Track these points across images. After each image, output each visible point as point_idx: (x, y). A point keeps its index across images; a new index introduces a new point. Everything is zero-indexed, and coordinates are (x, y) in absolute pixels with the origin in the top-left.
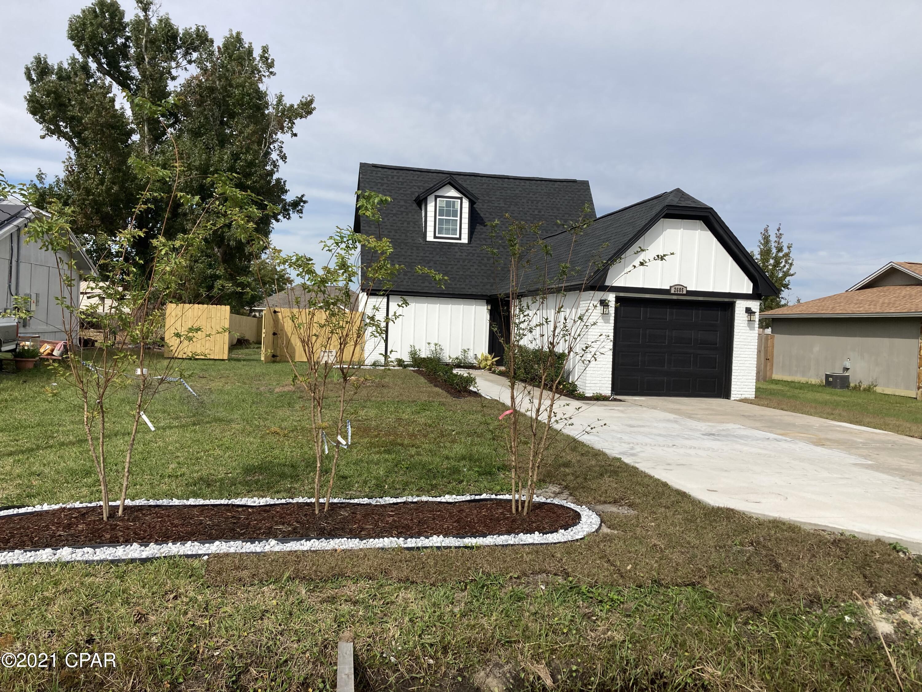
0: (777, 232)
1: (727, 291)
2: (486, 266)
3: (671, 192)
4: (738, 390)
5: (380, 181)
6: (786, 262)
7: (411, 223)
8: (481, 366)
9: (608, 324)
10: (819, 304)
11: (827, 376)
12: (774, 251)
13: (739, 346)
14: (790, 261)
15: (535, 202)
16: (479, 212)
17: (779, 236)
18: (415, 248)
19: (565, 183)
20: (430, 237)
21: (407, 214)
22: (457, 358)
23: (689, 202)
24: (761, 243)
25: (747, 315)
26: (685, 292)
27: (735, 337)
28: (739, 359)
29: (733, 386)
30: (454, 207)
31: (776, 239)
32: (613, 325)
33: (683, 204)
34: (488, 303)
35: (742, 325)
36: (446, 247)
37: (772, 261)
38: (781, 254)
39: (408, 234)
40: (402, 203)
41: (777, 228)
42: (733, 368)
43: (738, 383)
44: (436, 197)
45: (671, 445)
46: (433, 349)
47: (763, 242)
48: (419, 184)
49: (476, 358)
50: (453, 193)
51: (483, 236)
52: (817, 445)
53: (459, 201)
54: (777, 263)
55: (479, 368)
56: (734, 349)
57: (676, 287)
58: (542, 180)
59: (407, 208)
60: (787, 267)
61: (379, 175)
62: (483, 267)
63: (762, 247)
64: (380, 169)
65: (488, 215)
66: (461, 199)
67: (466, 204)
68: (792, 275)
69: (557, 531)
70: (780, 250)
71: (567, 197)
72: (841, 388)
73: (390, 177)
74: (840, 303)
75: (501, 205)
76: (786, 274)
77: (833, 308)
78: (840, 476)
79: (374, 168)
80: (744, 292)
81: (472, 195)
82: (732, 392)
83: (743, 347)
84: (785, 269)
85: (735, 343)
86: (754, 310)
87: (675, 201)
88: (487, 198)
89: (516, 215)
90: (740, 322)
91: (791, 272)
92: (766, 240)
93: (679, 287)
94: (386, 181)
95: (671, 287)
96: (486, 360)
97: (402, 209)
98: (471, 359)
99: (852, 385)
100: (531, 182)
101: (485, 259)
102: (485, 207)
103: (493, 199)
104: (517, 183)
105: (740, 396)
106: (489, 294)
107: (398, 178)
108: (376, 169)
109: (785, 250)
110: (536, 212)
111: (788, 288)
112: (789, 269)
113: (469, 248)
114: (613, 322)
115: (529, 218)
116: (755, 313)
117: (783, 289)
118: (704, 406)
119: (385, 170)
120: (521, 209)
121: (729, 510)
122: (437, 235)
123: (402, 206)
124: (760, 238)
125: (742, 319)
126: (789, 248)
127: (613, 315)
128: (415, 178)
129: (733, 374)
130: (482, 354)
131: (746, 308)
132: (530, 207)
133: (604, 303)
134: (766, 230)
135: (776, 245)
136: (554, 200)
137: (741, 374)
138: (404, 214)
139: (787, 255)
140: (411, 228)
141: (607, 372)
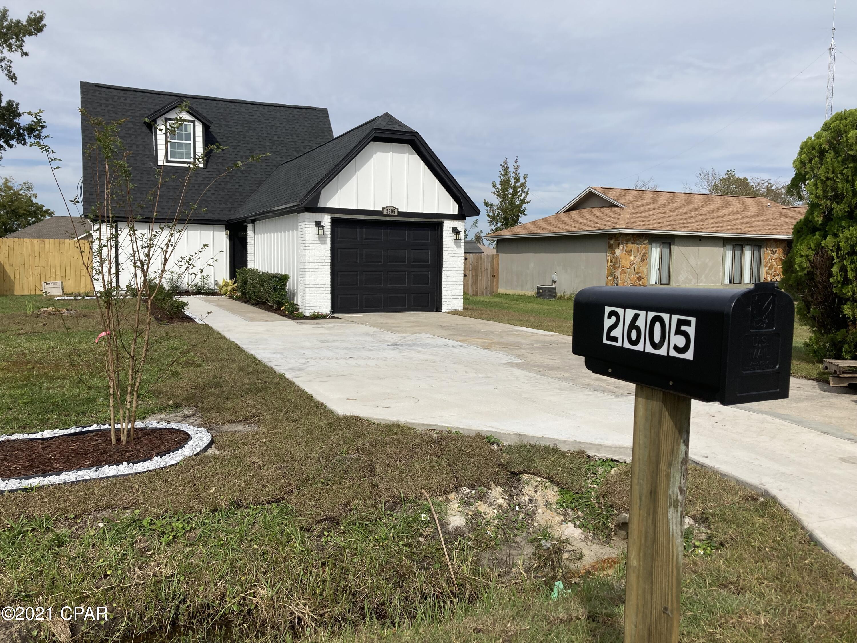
0: (515, 164)
1: (436, 212)
2: (223, 191)
3: (381, 117)
4: (448, 303)
5: (104, 101)
6: (523, 191)
7: (141, 147)
8: (222, 292)
9: (324, 245)
10: (534, 226)
11: (539, 288)
12: (513, 181)
13: (448, 263)
14: (526, 190)
15: (274, 128)
16: (215, 136)
17: (517, 168)
18: (145, 173)
19: (304, 110)
20: (161, 161)
21: (136, 137)
22: (196, 285)
23: (396, 126)
24: (502, 174)
25: (453, 234)
26: (396, 214)
27: (444, 254)
28: (448, 275)
29: (443, 300)
30: (186, 130)
31: (514, 170)
32: (330, 246)
33: (390, 128)
34: (226, 228)
35: (449, 244)
36: (180, 171)
37: (511, 191)
38: (518, 184)
39: (137, 158)
40: (131, 125)
41: (515, 160)
42: (443, 283)
43: (448, 297)
44: (167, 120)
45: (348, 357)
46: (170, 277)
47: (503, 173)
48: (150, 106)
49: (217, 284)
50: (185, 116)
51: (220, 161)
52: (485, 349)
53: (192, 124)
54: (515, 192)
55: (220, 294)
56: (444, 266)
57: (388, 209)
58: (280, 106)
59: (135, 131)
60: (524, 195)
61: (104, 95)
62: (220, 192)
63: (502, 178)
64: (104, 89)
65: (225, 139)
66: (194, 122)
67: (199, 128)
68: (528, 203)
69: (150, 459)
70: (517, 180)
71: (306, 124)
72: (549, 298)
73: (116, 98)
74: (549, 224)
75: (239, 130)
76: (523, 202)
77: (544, 228)
78: (484, 375)
79: (97, 88)
80: (451, 213)
81: (204, 118)
82: (443, 306)
83: (451, 263)
84: (522, 198)
85: (444, 260)
86: (459, 229)
87: (383, 125)
88: (224, 123)
89: (254, 140)
90: (448, 241)
91: (527, 200)
92: (506, 170)
93: (391, 208)
94: (111, 102)
95: (383, 208)
96: (227, 285)
97: (130, 132)
98: (211, 285)
99: (559, 295)
100: (270, 108)
101: (223, 184)
102: (222, 131)
103: (230, 124)
104: (256, 109)
105: (450, 308)
106: (227, 219)
107: (126, 100)
108: (100, 89)
109: (522, 180)
110: (275, 138)
111: (524, 214)
112: (525, 197)
113: (205, 173)
114: (329, 243)
115: (268, 144)
116: (460, 232)
117: (520, 215)
118: (412, 319)
119: (110, 90)
120: (260, 135)
121: (353, 417)
122: (169, 159)
123: (130, 129)
124: (501, 169)
125: (449, 238)
126: (525, 178)
127: (329, 236)
128: (145, 100)
129: (443, 289)
130: (224, 280)
131: (453, 228)
132: (269, 132)
133: (318, 224)
134: (505, 163)
135: (514, 175)
136: (293, 126)
137: (450, 288)
138: (133, 137)
139: (523, 185)
140: (141, 152)
141: (326, 292)
